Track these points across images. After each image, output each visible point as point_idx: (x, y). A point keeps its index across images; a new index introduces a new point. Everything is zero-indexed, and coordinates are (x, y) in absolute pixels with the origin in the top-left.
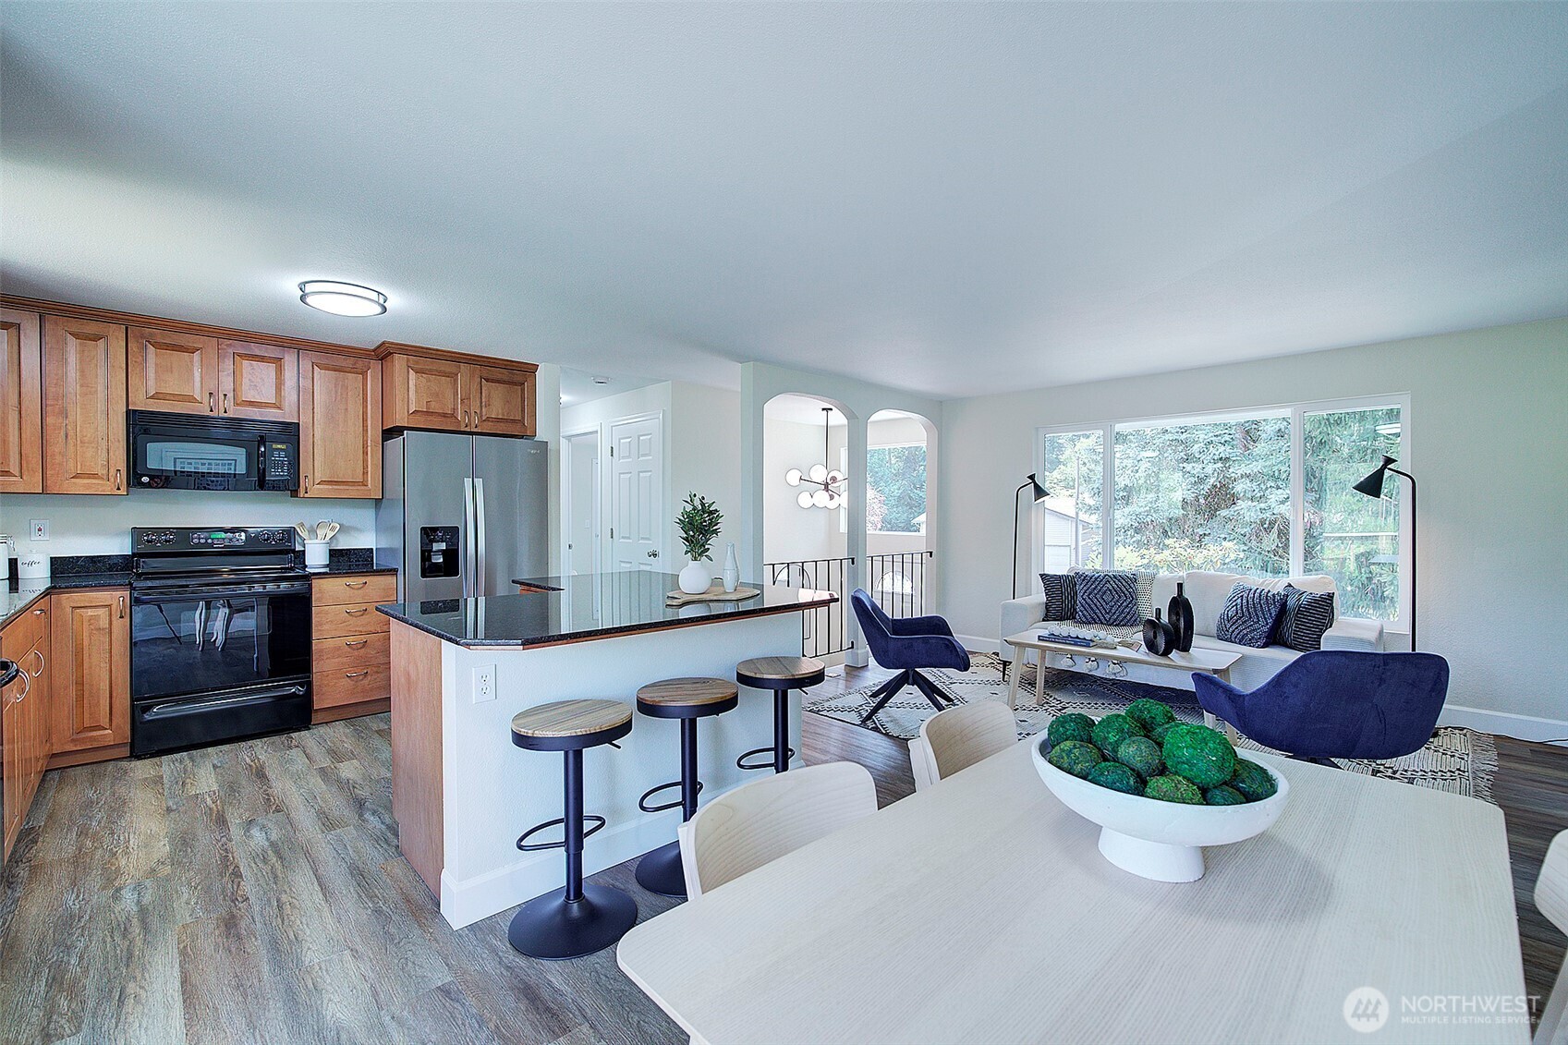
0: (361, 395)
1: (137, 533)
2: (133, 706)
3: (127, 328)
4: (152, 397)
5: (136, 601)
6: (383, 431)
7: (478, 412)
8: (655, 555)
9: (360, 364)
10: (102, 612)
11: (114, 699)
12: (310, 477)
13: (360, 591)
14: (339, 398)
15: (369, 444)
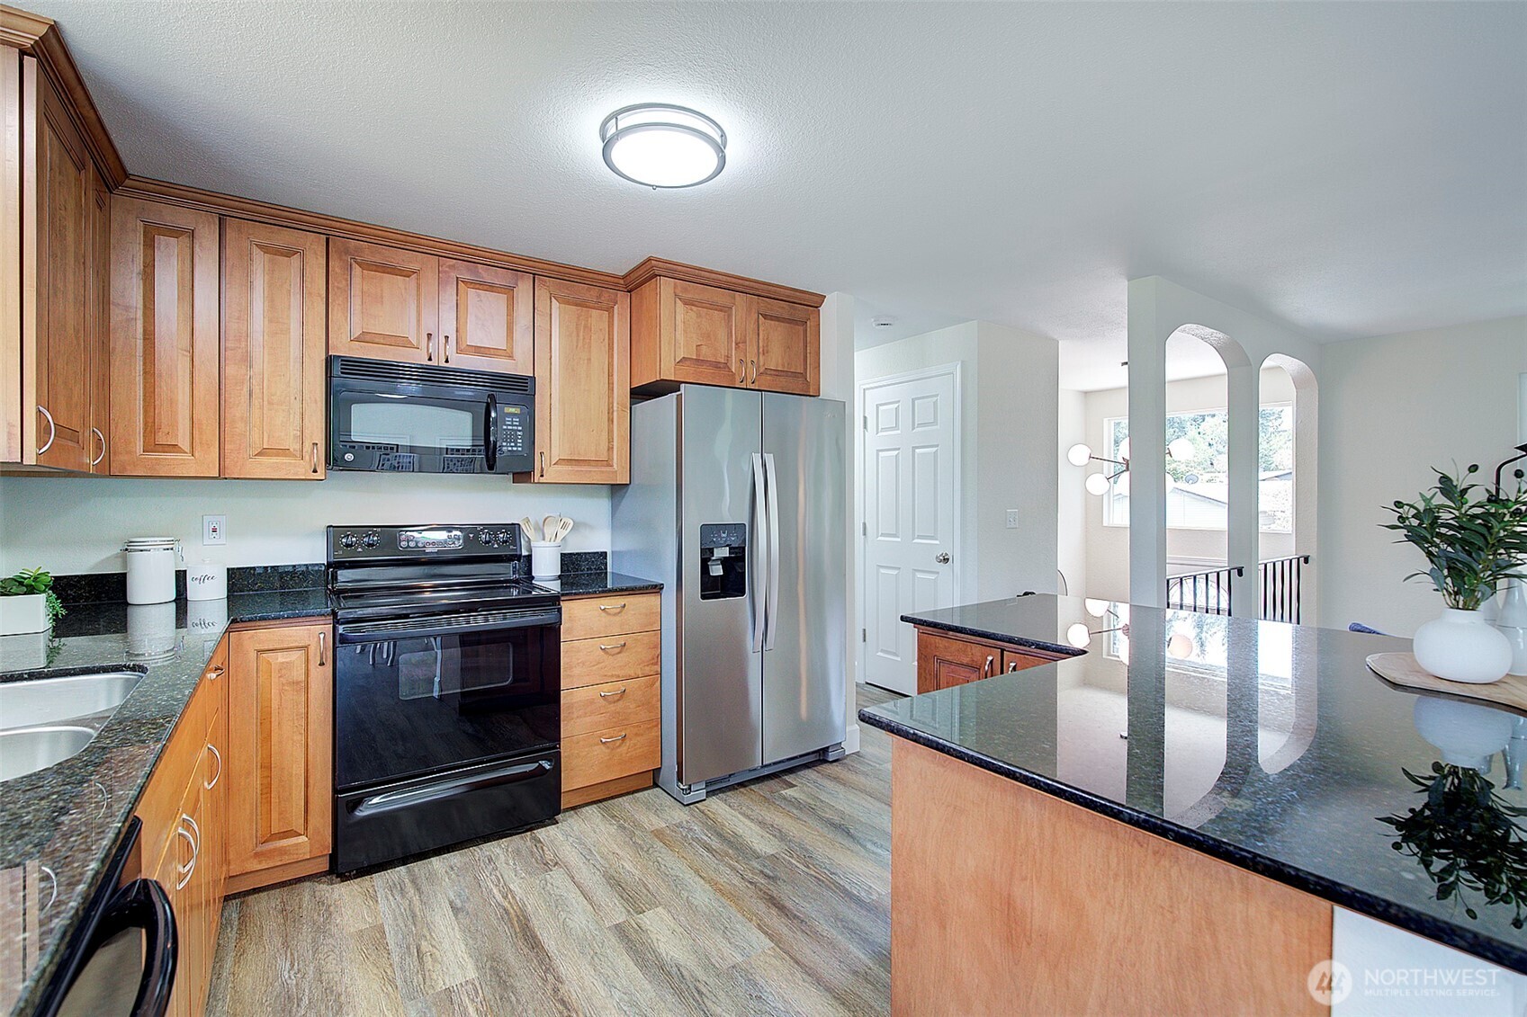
0: (607, 338)
1: (335, 533)
2: (335, 801)
3: (328, 240)
4: (357, 340)
5: (340, 641)
6: (631, 389)
7: (755, 361)
8: (946, 560)
9: (606, 295)
10: (296, 657)
11: (310, 789)
12: (546, 454)
13: (617, 618)
14: (580, 344)
15: (615, 409)
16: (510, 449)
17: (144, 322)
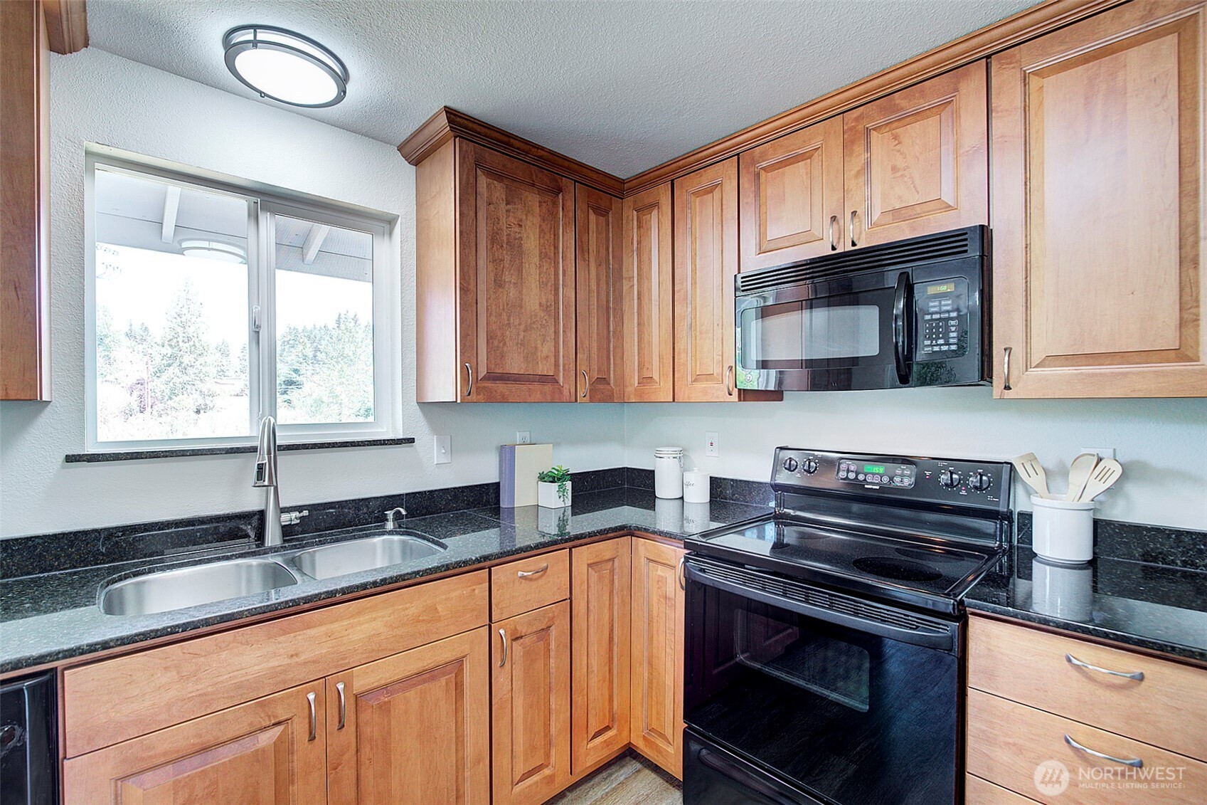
3: (738, 160)
4: (763, 251)
10: (669, 575)
12: (1019, 349)
16: (936, 349)
17: (638, 286)
